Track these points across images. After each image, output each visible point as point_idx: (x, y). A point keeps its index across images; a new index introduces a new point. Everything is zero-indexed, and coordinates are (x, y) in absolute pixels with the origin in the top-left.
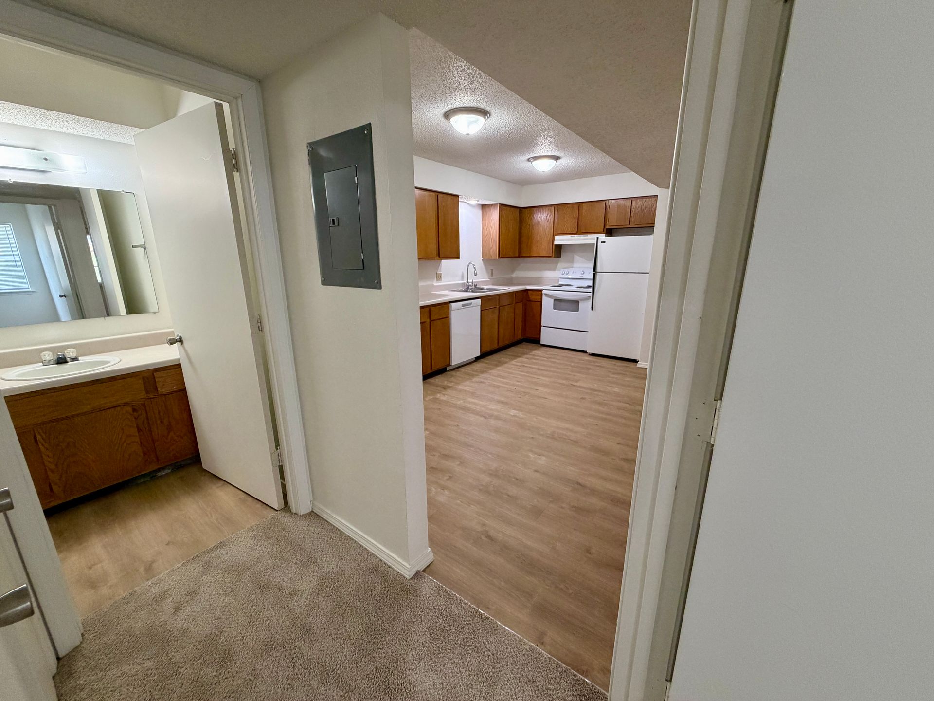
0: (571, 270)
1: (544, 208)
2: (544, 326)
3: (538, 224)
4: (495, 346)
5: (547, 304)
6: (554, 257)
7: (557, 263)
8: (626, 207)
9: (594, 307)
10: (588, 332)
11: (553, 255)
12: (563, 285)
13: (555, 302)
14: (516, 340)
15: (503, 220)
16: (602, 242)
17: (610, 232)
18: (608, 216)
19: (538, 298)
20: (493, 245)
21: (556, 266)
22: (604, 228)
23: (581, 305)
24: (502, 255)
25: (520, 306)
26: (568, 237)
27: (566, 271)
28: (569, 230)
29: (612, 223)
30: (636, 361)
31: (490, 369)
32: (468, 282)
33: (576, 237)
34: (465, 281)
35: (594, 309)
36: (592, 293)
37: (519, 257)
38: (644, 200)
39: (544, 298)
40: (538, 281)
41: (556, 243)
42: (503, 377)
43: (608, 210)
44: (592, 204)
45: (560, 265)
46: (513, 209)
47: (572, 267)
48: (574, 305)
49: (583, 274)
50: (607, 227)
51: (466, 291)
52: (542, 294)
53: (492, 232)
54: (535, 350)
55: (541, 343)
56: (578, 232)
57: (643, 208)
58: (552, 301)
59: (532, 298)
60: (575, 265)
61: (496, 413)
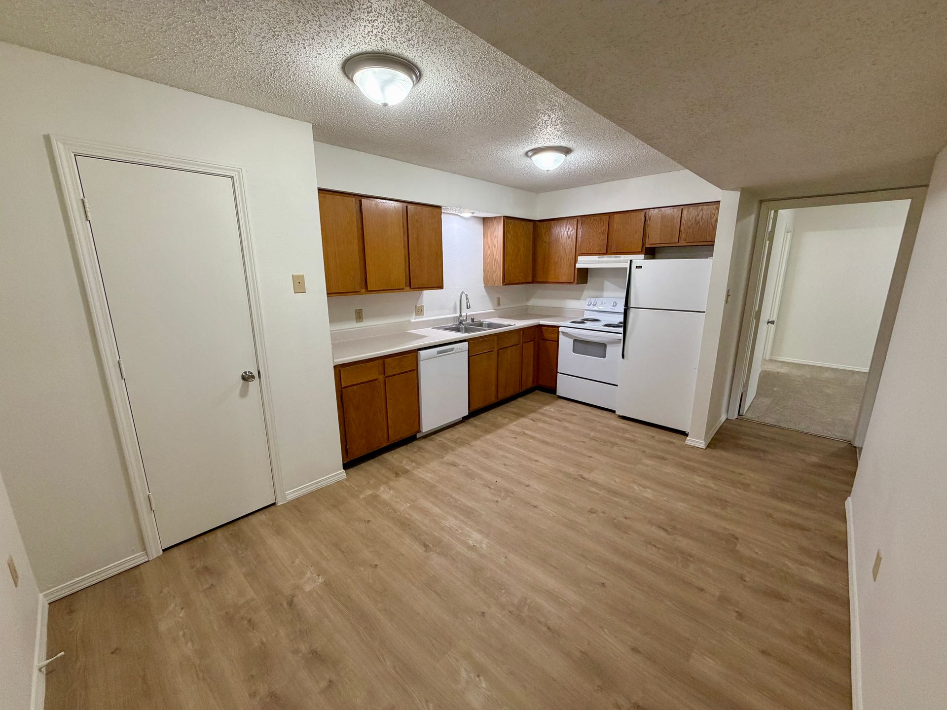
0: (599, 300)
1: (564, 221)
2: (561, 373)
3: (557, 240)
4: (493, 399)
5: (565, 345)
6: (577, 284)
7: (583, 291)
8: (674, 218)
9: (625, 354)
10: (617, 386)
11: (576, 281)
12: (587, 320)
13: (575, 343)
14: (524, 388)
15: (509, 235)
16: (637, 267)
17: (651, 253)
18: (648, 230)
19: (554, 336)
20: (496, 268)
21: (582, 295)
22: (642, 247)
23: (608, 348)
24: (508, 280)
25: (530, 348)
26: (595, 258)
27: (593, 300)
28: (596, 250)
29: (654, 240)
30: (685, 434)
32: (461, 316)
33: (606, 258)
34: (458, 315)
35: (625, 357)
36: (622, 335)
37: (533, 282)
38: (700, 208)
39: (562, 338)
40: (558, 313)
41: (578, 266)
43: (648, 222)
44: (627, 214)
45: (586, 293)
46: (524, 223)
47: (602, 297)
48: (598, 348)
49: (615, 306)
50: (647, 246)
51: (457, 330)
52: (558, 332)
53: (495, 253)
55: (557, 394)
56: (608, 250)
57: (699, 218)
58: (572, 341)
59: (548, 335)
60: (605, 294)
61: (446, 538)
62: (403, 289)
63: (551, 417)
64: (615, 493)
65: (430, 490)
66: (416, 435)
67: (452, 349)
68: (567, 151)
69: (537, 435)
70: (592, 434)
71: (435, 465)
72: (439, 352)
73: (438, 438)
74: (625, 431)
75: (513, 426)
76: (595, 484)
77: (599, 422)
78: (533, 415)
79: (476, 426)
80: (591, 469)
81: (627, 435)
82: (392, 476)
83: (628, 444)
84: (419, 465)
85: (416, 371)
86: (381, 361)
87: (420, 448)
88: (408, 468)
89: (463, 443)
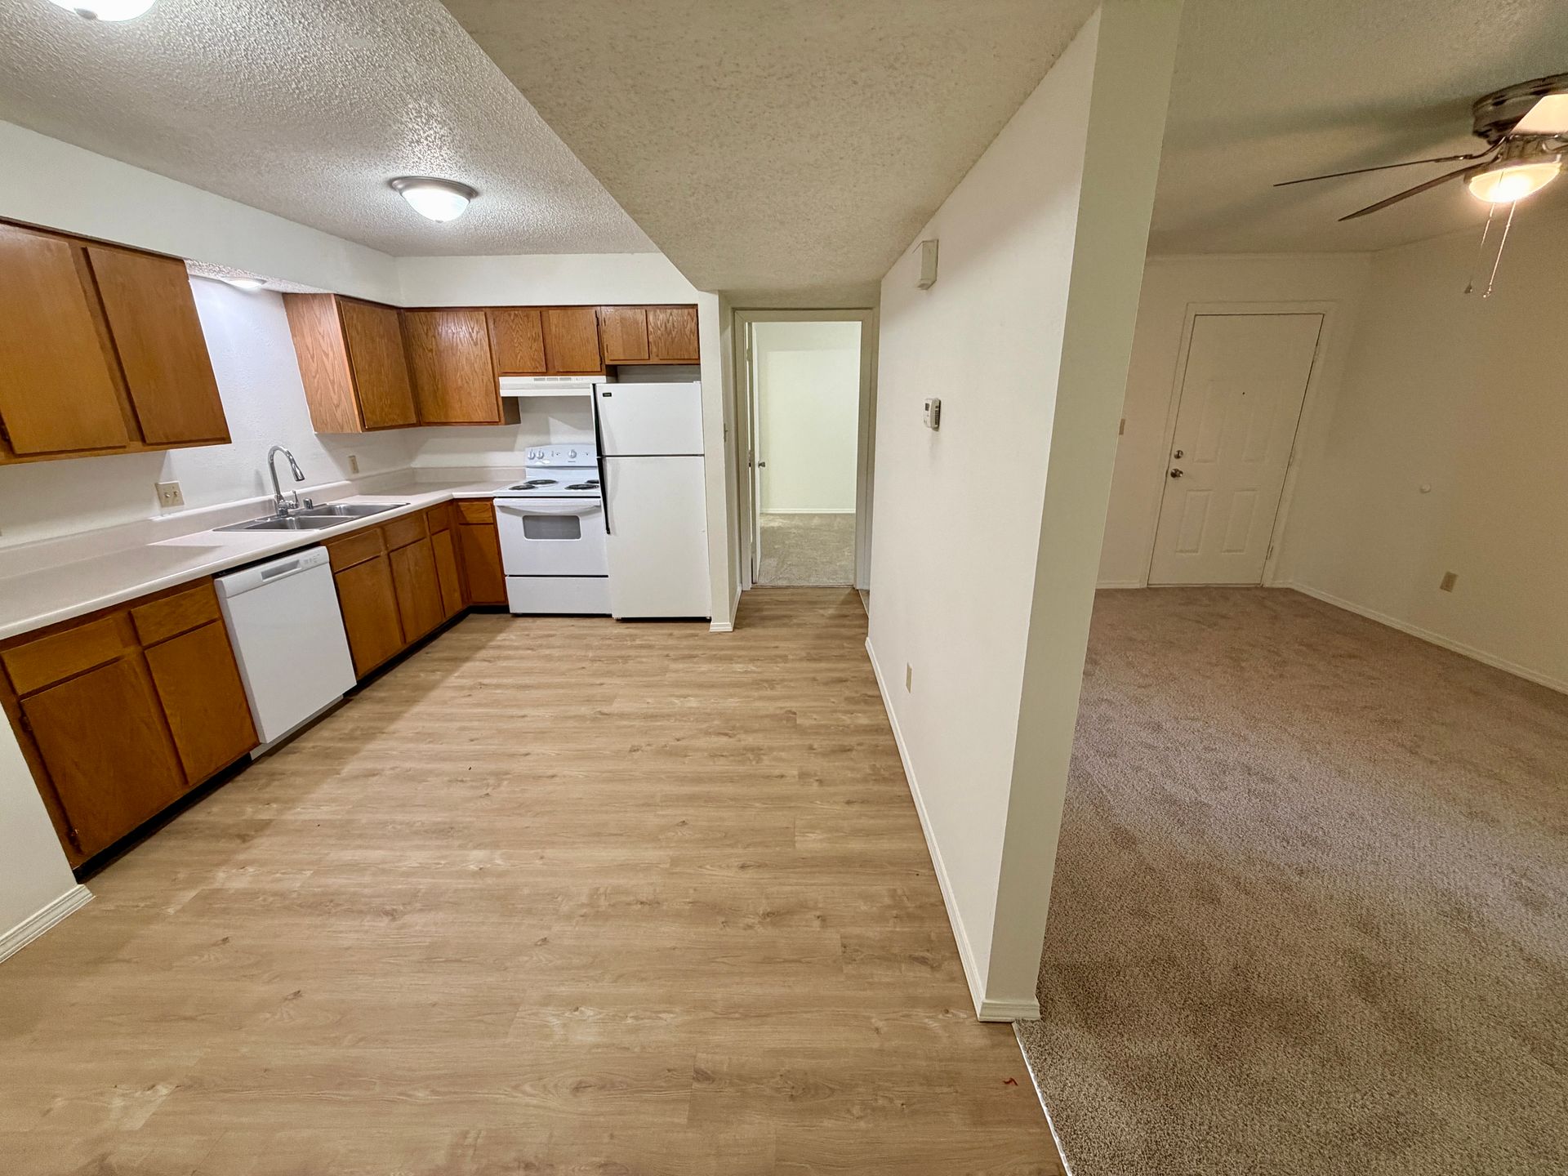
0: (547, 450)
1: (461, 314)
2: (510, 576)
3: (453, 348)
4: (398, 646)
5: (509, 528)
6: (507, 424)
7: (515, 435)
8: (638, 324)
9: (610, 526)
10: (607, 576)
11: (503, 419)
12: (536, 482)
13: (526, 521)
14: (450, 614)
15: (354, 334)
16: (604, 395)
17: (614, 373)
18: (605, 337)
19: (486, 516)
20: (340, 397)
21: (515, 442)
22: (601, 364)
23: (582, 522)
24: (370, 424)
25: (444, 539)
26: (530, 380)
27: (537, 450)
28: (529, 366)
29: (616, 353)
30: (706, 620)
31: (393, 718)
32: (280, 497)
33: (547, 381)
34: (272, 496)
35: (611, 531)
36: (601, 499)
37: (419, 424)
38: (669, 311)
39: (500, 516)
40: (479, 475)
41: (504, 393)
42: (432, 737)
43: (603, 327)
44: (569, 312)
45: (522, 440)
46: (379, 310)
47: (550, 444)
48: (568, 525)
49: (575, 456)
50: (608, 362)
51: (282, 526)
52: (493, 507)
53: (329, 369)
54: (501, 631)
55: (511, 612)
56: (548, 369)
57: (669, 325)
58: (520, 520)
59: (472, 517)
60: (554, 439)
61: (424, 883)
62: (124, 447)
63: (517, 648)
64: (654, 717)
65: (344, 831)
66: (248, 755)
67: (294, 565)
68: (470, 193)
69: (505, 681)
70: (590, 654)
71: (327, 788)
72: (266, 575)
73: (307, 743)
74: (633, 637)
75: (454, 680)
76: (622, 716)
77: (592, 635)
78: (482, 654)
79: (381, 700)
80: (609, 700)
81: (638, 642)
82: (235, 844)
83: (644, 652)
84: (290, 803)
85: (220, 622)
86: (122, 615)
87: (272, 775)
88: (264, 816)
89: (369, 735)
